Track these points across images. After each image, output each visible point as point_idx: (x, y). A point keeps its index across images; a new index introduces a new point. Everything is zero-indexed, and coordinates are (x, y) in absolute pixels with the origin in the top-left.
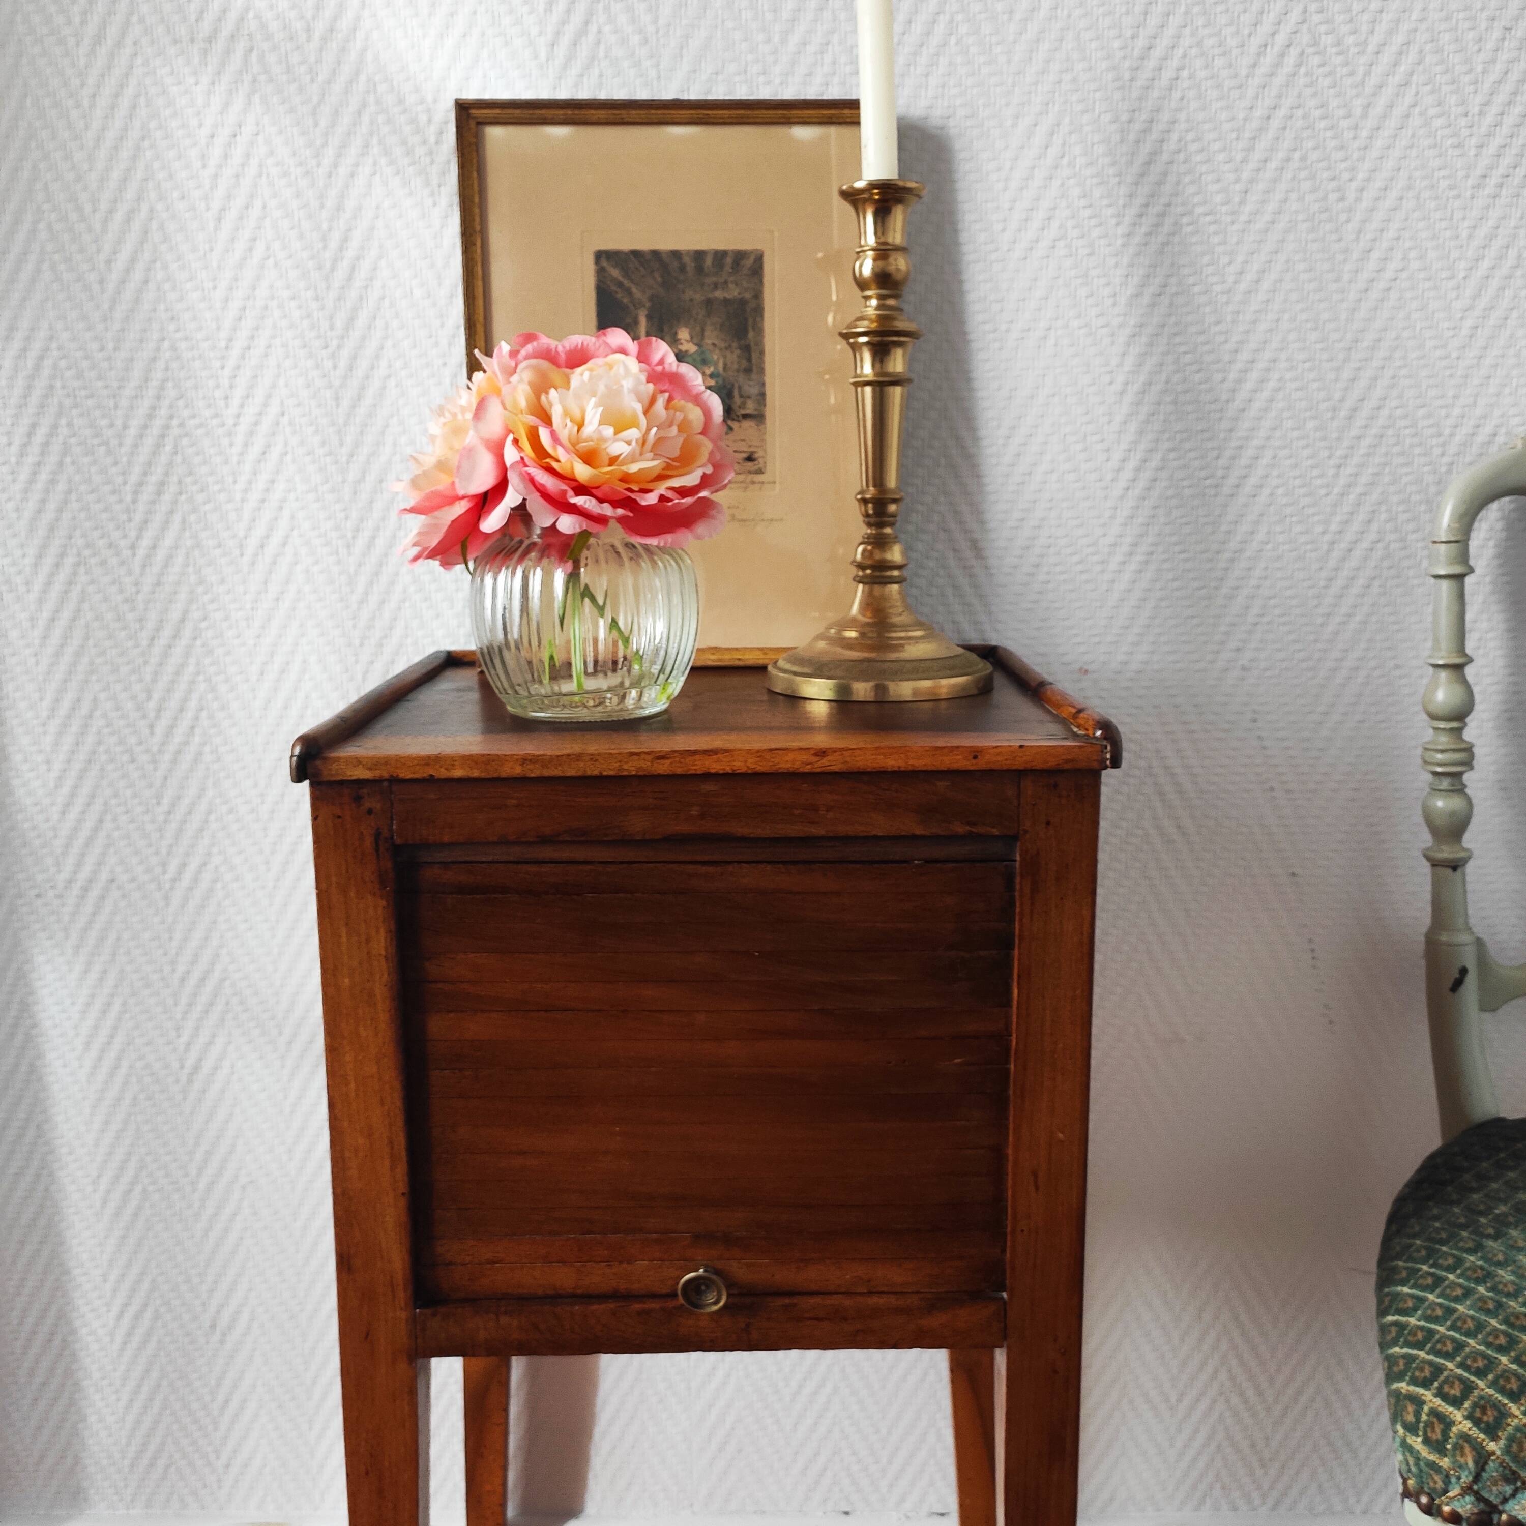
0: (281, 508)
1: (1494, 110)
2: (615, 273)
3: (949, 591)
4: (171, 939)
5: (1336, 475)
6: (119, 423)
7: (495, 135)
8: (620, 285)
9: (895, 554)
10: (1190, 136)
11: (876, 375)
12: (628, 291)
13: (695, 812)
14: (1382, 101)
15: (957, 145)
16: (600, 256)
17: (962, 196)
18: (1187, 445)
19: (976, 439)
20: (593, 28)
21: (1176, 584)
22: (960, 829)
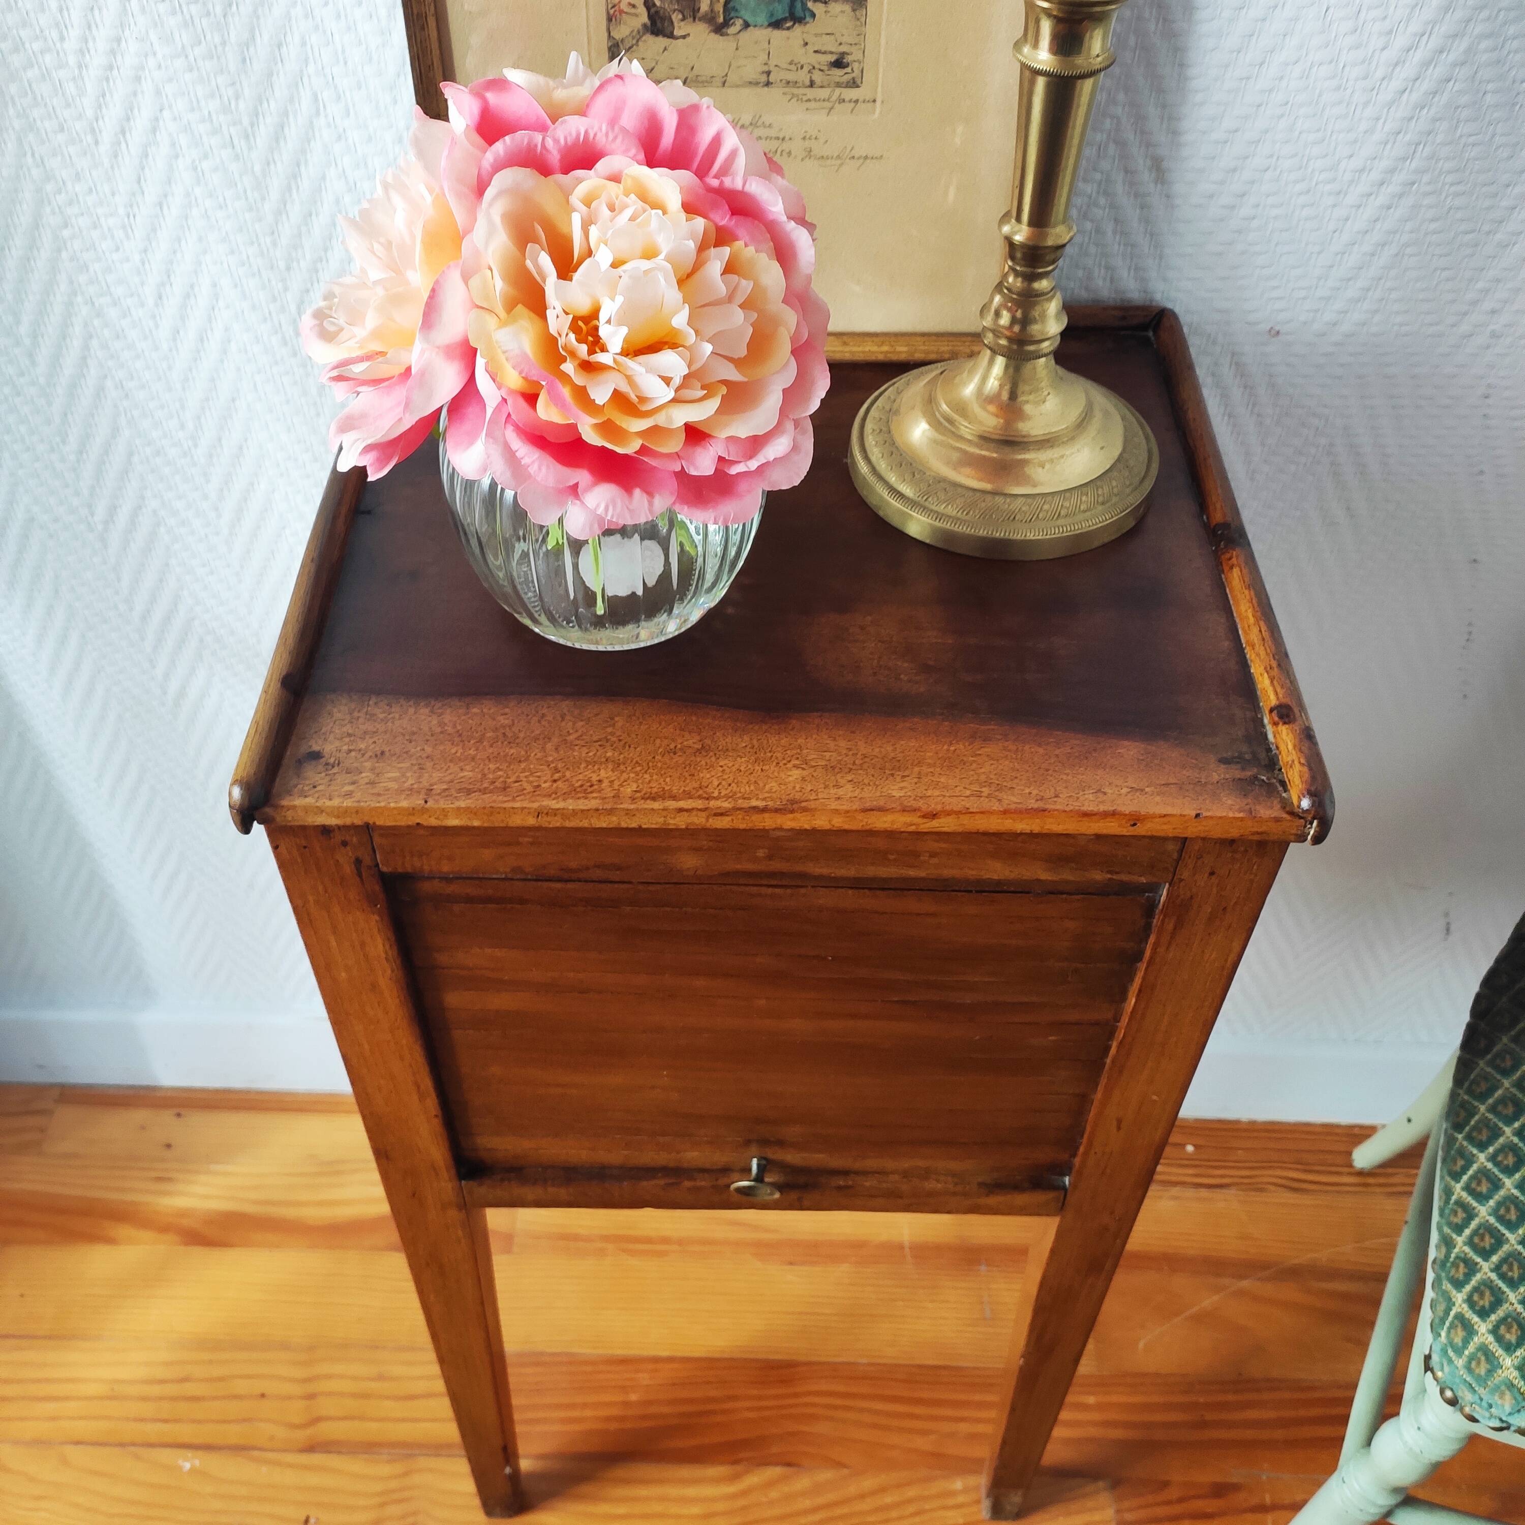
0: (138, 79)
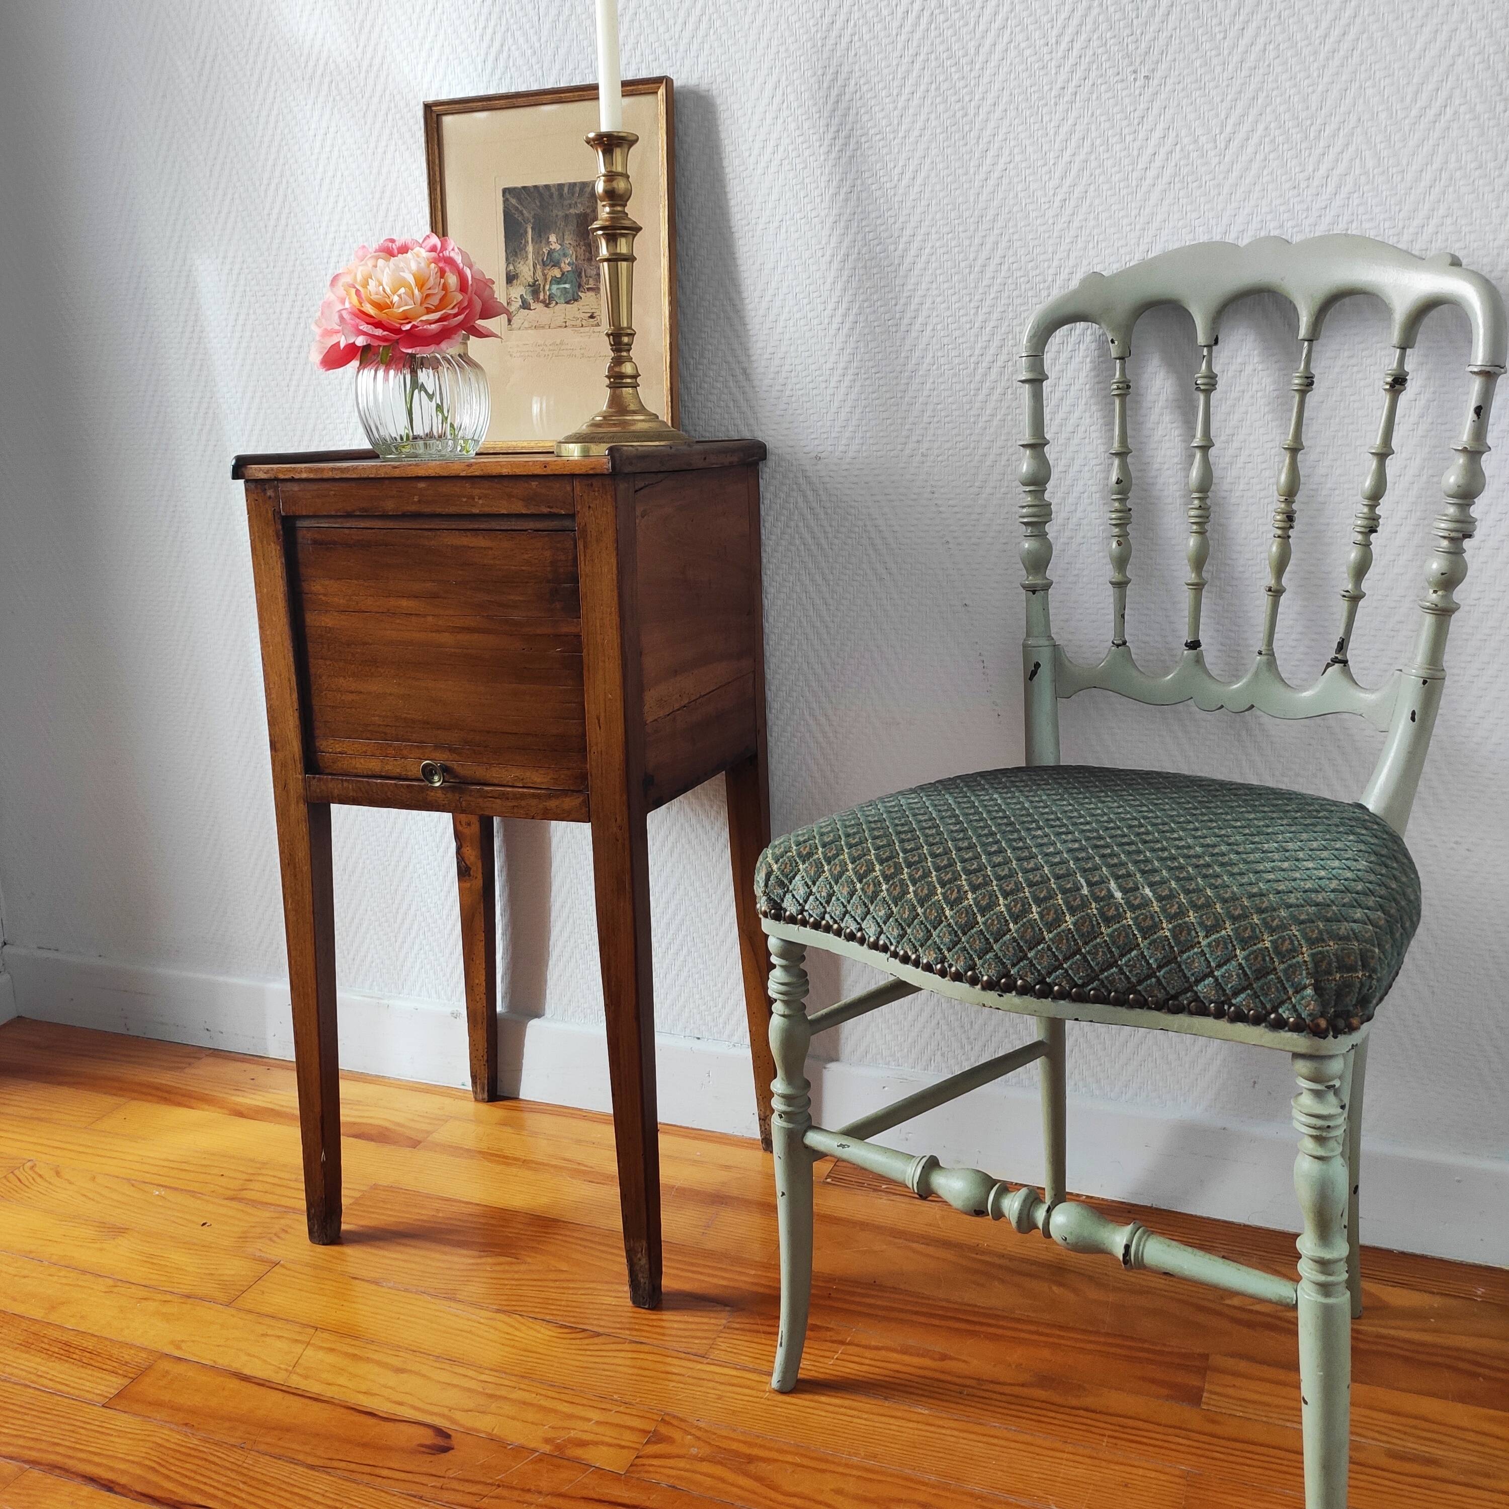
1: (1066, 39)
2: (514, 201)
3: (731, 404)
5: (976, 313)
6: (278, 311)
7: (448, 121)
8: (517, 209)
9: (628, 369)
10: (862, 81)
11: (611, 254)
12: (521, 213)
13: (416, 499)
14: (988, 42)
15: (718, 101)
16: (505, 191)
17: (723, 135)
18: (875, 297)
19: (742, 300)
20: (506, 48)
21: (874, 395)
22: (545, 510)
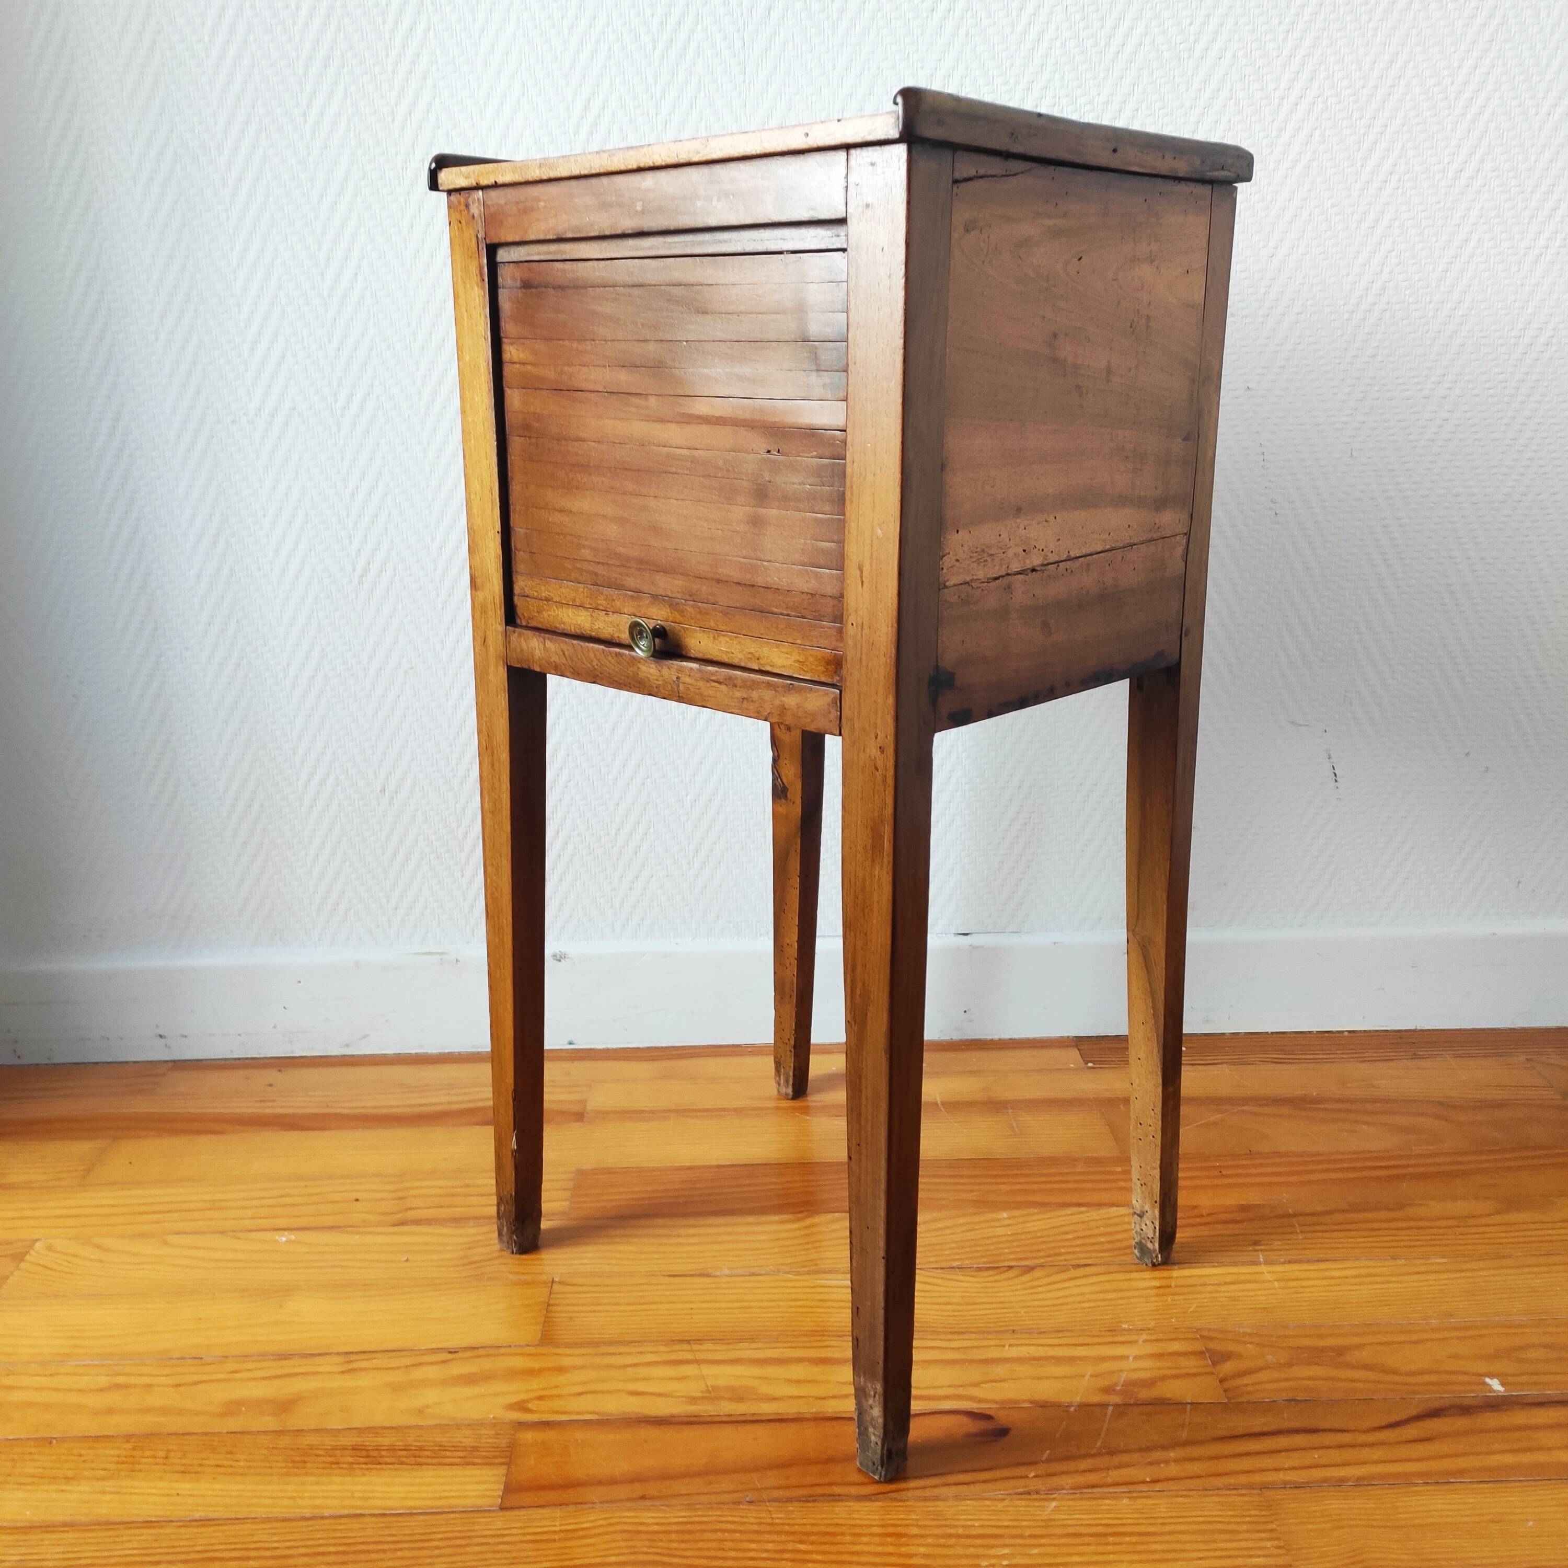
4: (343, 459)
